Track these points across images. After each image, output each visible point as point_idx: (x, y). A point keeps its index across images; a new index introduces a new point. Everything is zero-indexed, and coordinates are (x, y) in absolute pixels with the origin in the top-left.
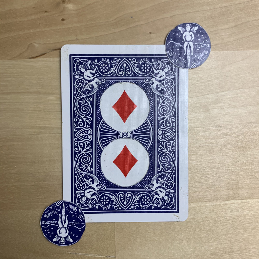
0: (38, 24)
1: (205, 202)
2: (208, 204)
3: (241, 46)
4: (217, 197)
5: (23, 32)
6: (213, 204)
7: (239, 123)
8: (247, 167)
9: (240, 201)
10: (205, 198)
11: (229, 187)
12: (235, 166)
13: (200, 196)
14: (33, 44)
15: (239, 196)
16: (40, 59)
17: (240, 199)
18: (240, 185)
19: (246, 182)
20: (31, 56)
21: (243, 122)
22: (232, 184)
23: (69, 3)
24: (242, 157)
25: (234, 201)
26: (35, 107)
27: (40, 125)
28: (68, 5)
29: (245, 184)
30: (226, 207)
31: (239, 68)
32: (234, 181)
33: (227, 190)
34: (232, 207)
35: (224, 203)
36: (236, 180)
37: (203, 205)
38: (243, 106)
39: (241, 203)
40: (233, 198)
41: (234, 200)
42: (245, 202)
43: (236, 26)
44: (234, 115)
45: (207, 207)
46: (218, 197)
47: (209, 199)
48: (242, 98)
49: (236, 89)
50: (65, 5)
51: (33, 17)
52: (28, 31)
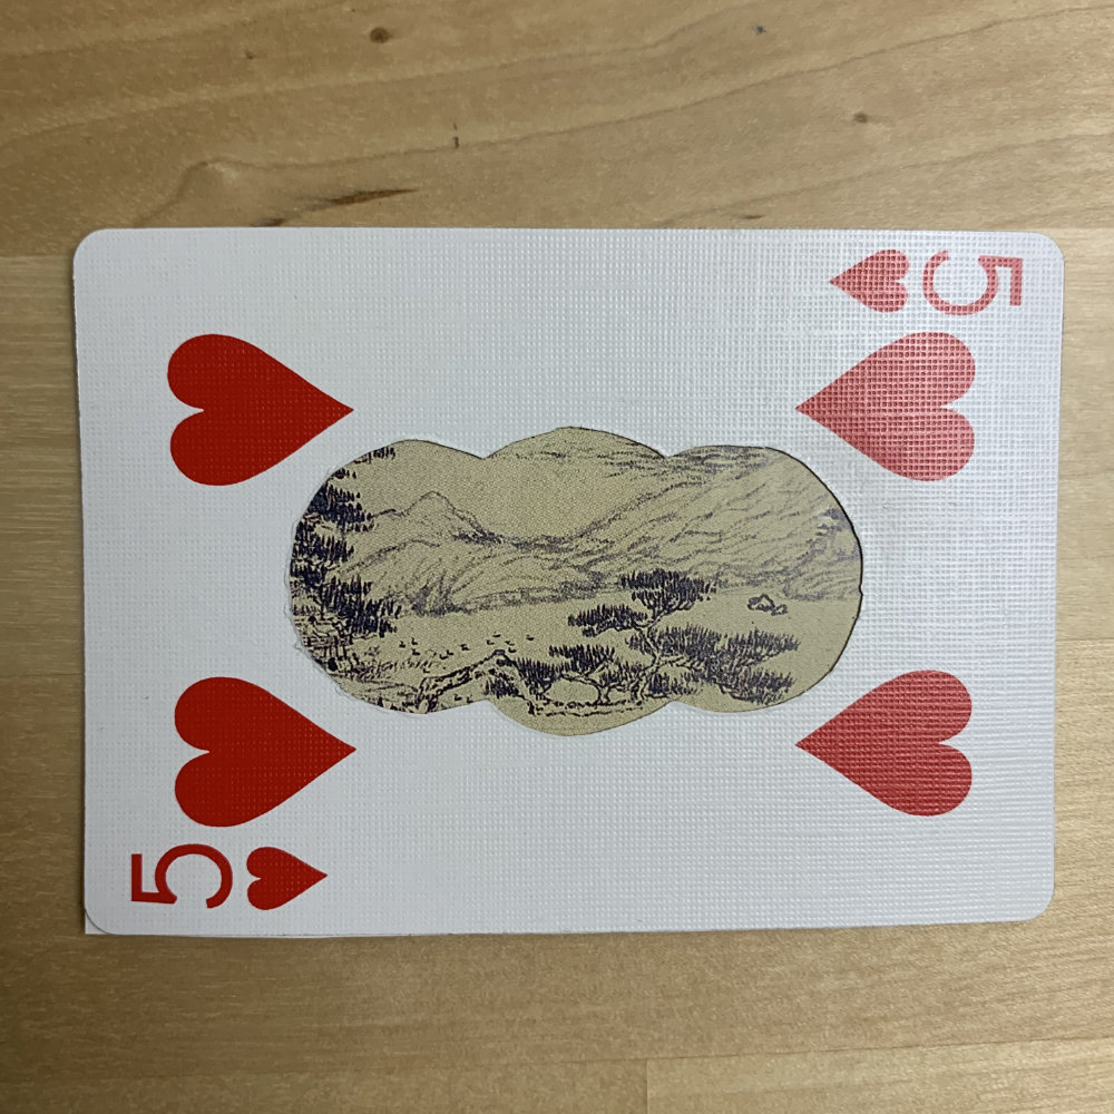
0: (243, 56)
5: (156, 100)
51: (213, 17)
52: (184, 97)
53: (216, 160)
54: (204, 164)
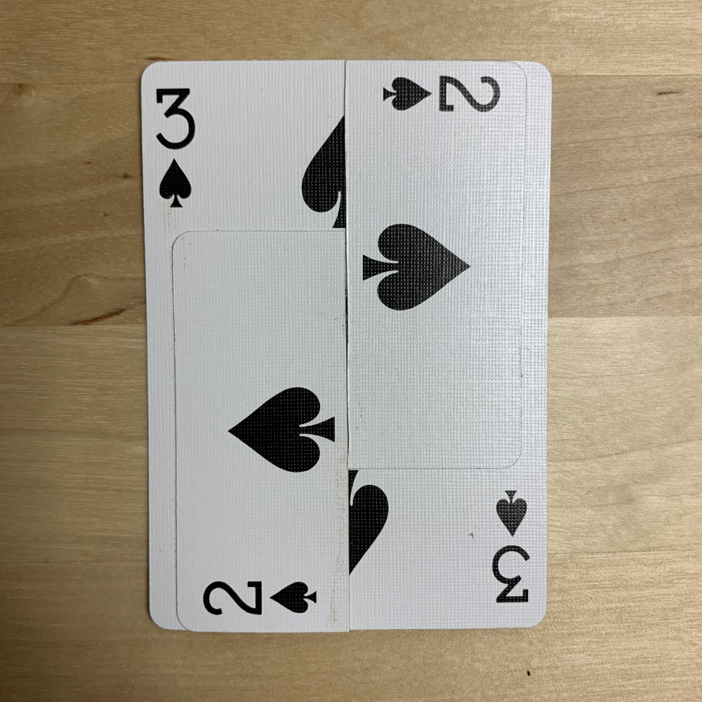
14: (83, 277)
16: (106, 328)
20: (75, 318)
26: (89, 476)
27: (104, 534)
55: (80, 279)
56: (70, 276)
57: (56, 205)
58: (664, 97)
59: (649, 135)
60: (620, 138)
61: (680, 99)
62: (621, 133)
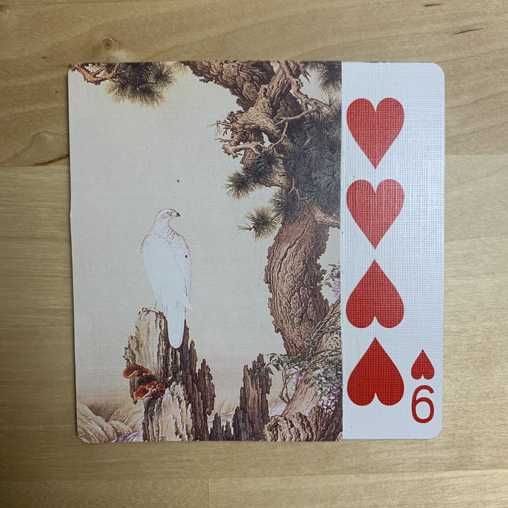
0: (54, 92)
1: (400, 474)
2: (406, 477)
3: (486, 145)
4: (425, 463)
5: (21, 109)
6: (416, 478)
7: (478, 308)
8: (490, 402)
9: (474, 472)
10: (401, 464)
11: (452, 444)
12: (466, 398)
13: (391, 460)
14: (42, 134)
15: (474, 462)
16: (57, 167)
17: (475, 467)
18: (476, 438)
19: (487, 434)
20: (37, 161)
21: (486, 308)
22: (458, 436)
23: (120, 48)
24: (481, 381)
25: (461, 473)
26: (46, 268)
27: (56, 307)
28: (116, 52)
29: (487, 437)
30: (445, 485)
31: (481, 191)
32: (463, 431)
33: (447, 448)
34: (456, 485)
35: (440, 475)
36: (467, 429)
37: (395, 479)
38: (486, 273)
39: (477, 477)
40: (460, 466)
41: (461, 470)
42: (486, 475)
43: (476, 102)
44: (466, 292)
45: (404, 483)
46: (428, 463)
47: (408, 467)
48: (486, 256)
49: (473, 238)
50: (110, 51)
51: (43, 77)
52: (32, 108)
53: (44, 132)
54: (39, 133)
55: (40, 135)
56: (33, 133)
57: (24, 86)
58: (430, 7)
59: (420, 34)
60: (400, 36)
61: (441, 9)
62: (401, 33)
